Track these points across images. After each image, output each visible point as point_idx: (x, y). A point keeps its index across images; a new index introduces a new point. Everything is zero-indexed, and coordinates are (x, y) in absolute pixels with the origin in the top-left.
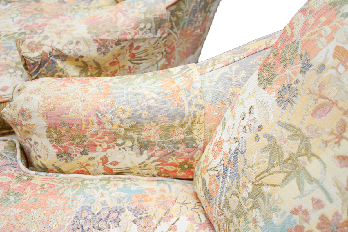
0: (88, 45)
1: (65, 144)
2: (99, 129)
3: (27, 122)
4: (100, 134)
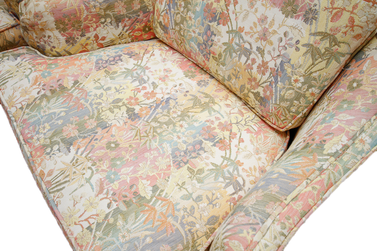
1: (70, 31)
2: (88, 13)
3: (42, 21)
4: (90, 17)
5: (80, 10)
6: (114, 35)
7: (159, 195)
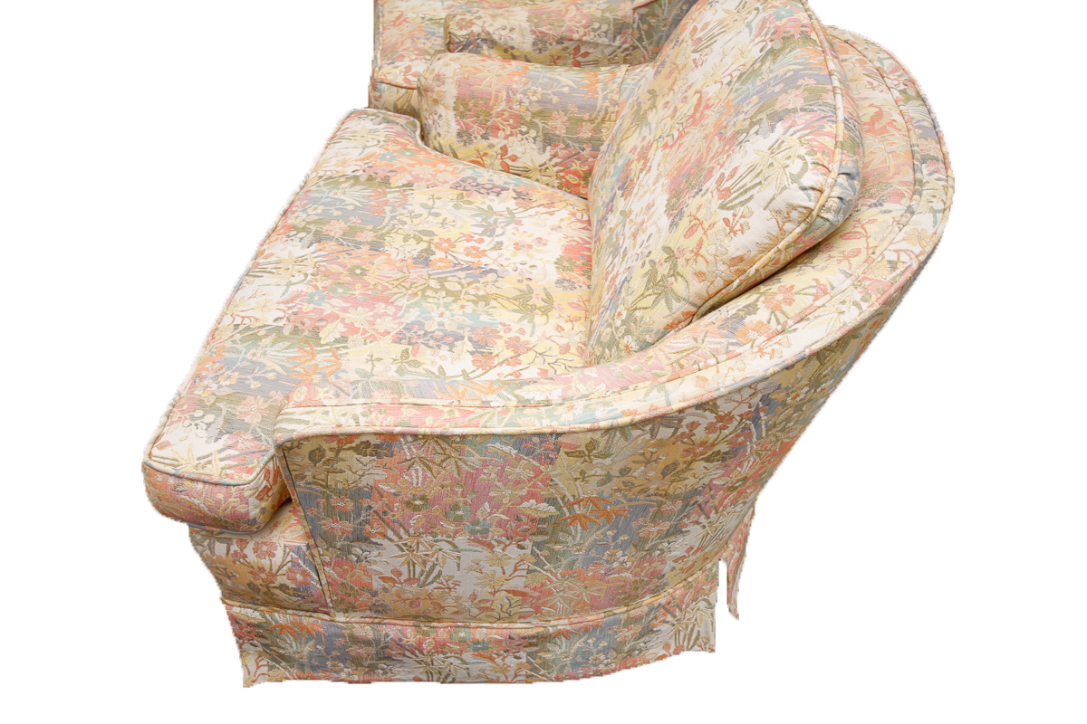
0: (523, 35)
1: (468, 121)
2: (506, 108)
3: (439, 89)
4: (506, 114)
5: (497, 97)
6: (532, 161)
7: (338, 348)
